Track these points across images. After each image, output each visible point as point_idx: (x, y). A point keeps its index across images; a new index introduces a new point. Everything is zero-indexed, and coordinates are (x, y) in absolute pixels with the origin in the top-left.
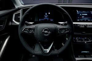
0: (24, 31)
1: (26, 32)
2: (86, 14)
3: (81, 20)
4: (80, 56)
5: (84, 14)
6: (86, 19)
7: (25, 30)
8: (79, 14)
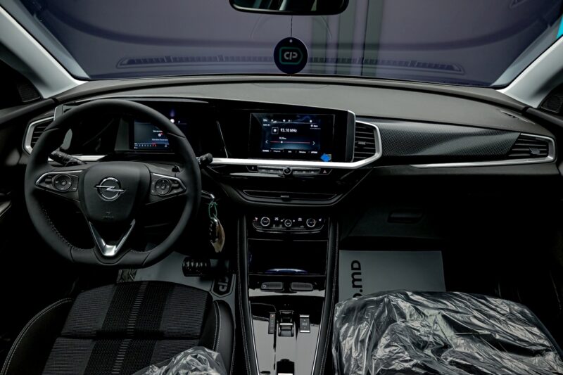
0: (43, 185)
1: (48, 186)
2: (292, 130)
3: (276, 150)
4: (267, 286)
5: (288, 130)
6: (292, 147)
7: (47, 180)
8: (269, 129)
